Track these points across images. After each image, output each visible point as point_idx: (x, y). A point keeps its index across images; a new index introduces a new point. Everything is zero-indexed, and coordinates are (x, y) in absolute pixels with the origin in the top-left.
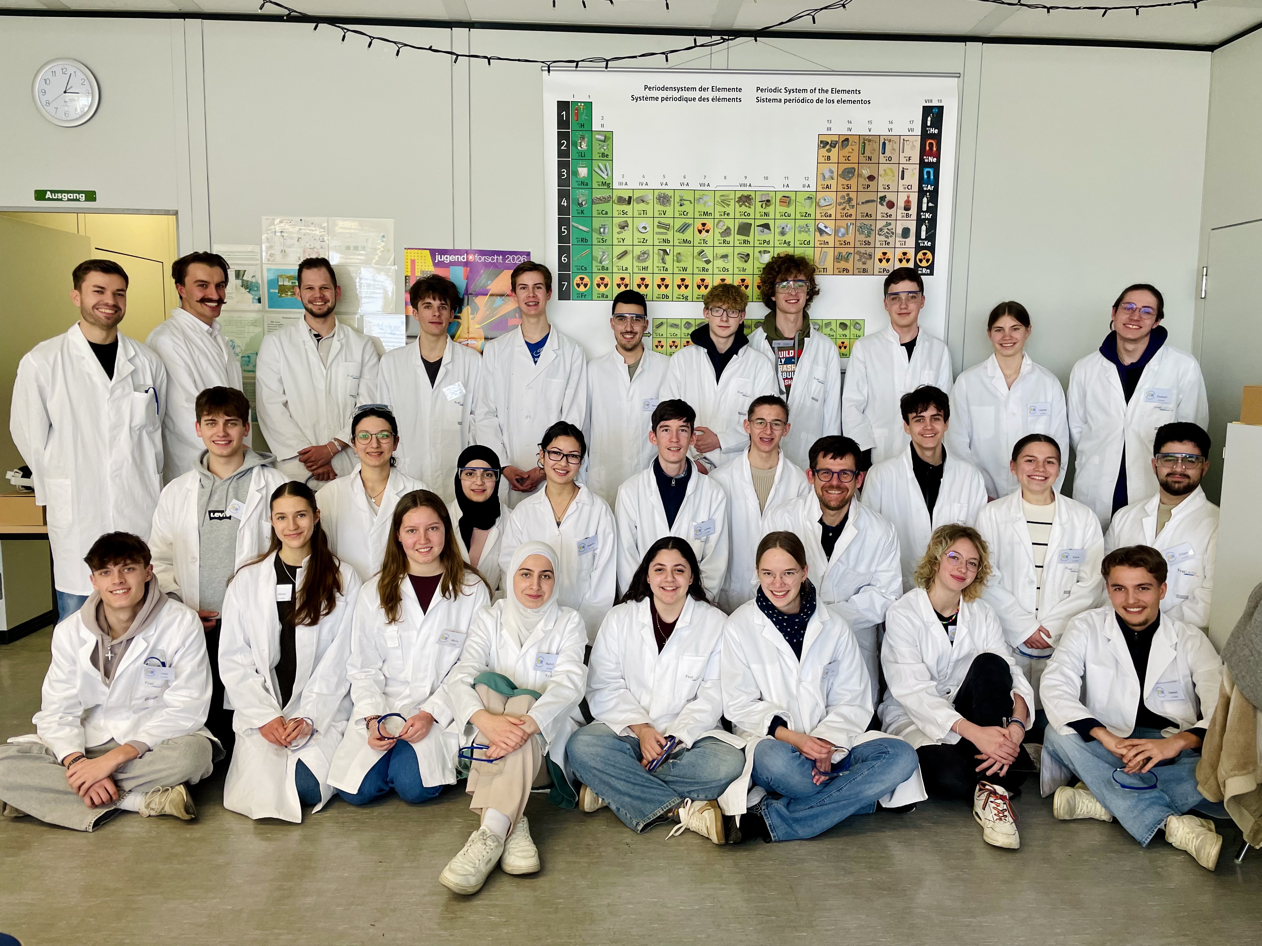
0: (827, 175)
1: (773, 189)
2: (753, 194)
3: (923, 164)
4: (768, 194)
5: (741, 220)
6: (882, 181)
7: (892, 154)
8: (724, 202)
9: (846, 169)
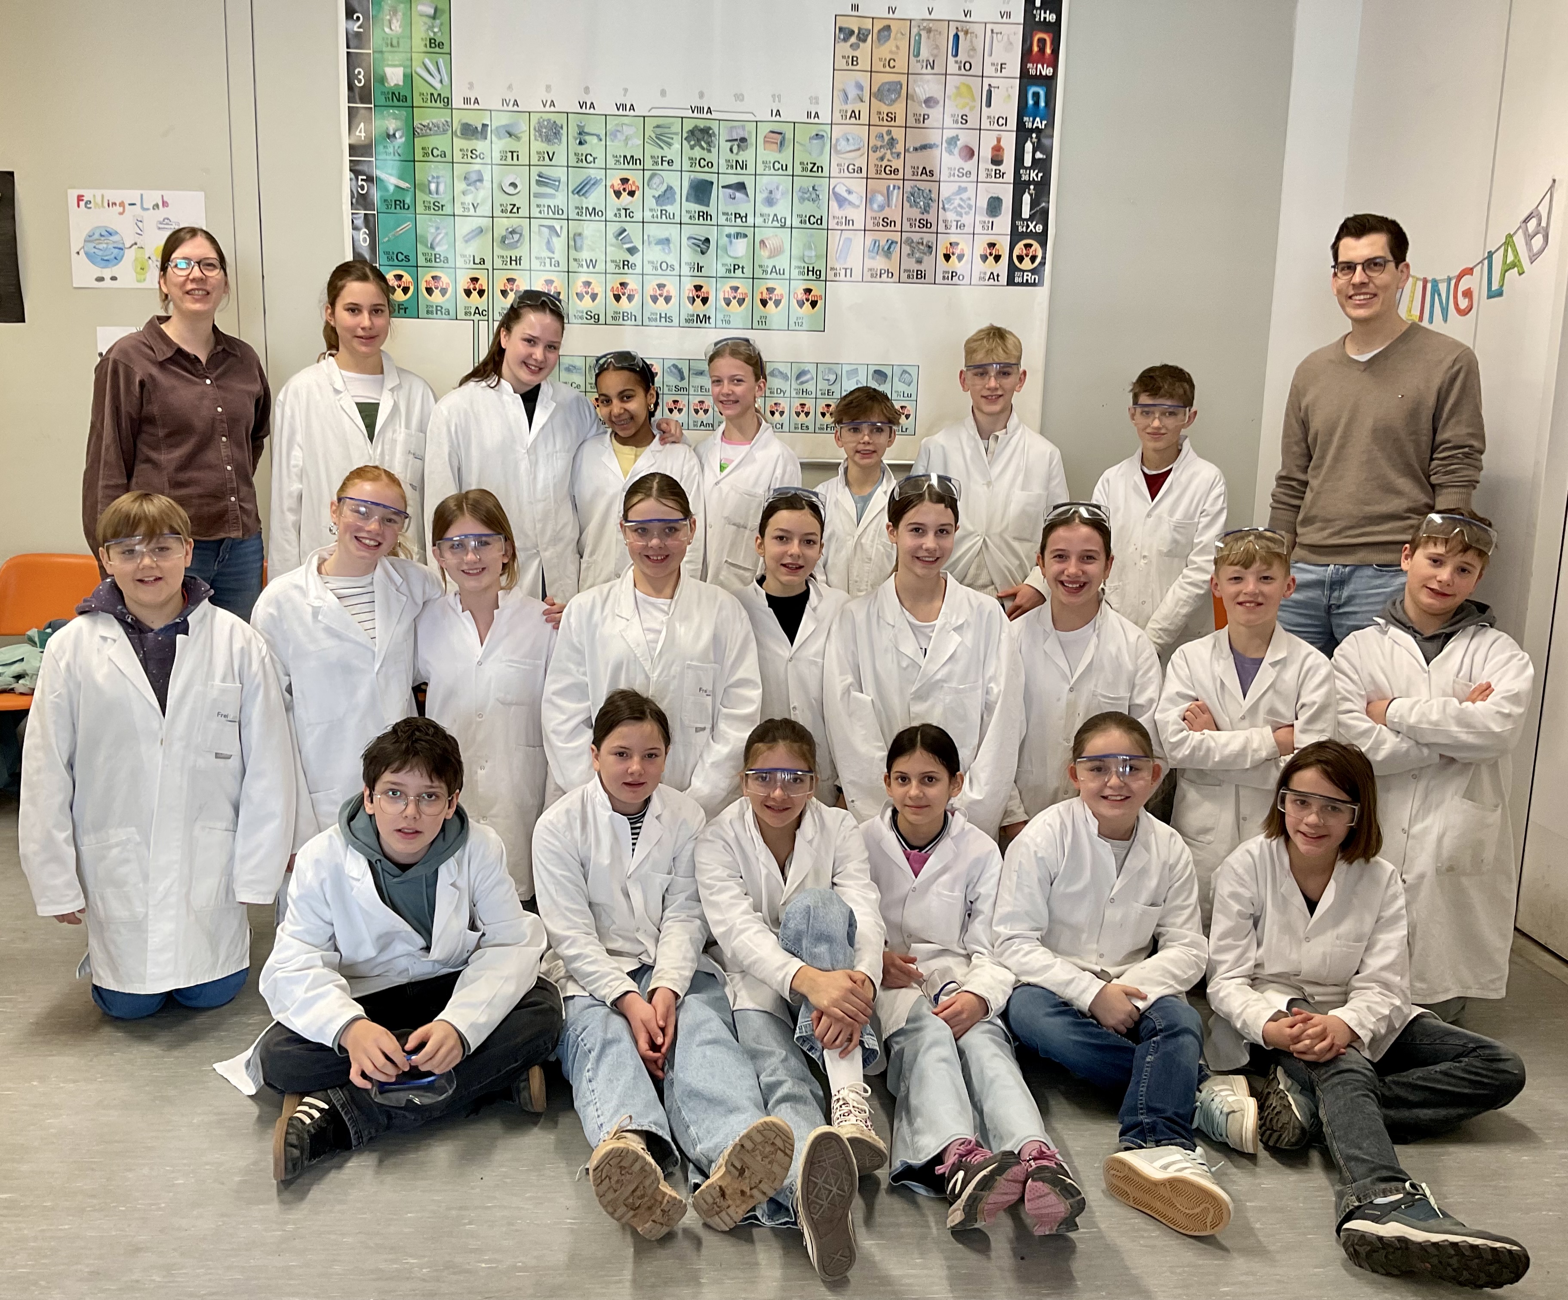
0: (852, 93)
1: (750, 117)
2: (715, 126)
3: (1026, 78)
4: (743, 127)
5: (693, 175)
6: (952, 108)
7: (969, 56)
8: (661, 138)
9: (883, 84)
